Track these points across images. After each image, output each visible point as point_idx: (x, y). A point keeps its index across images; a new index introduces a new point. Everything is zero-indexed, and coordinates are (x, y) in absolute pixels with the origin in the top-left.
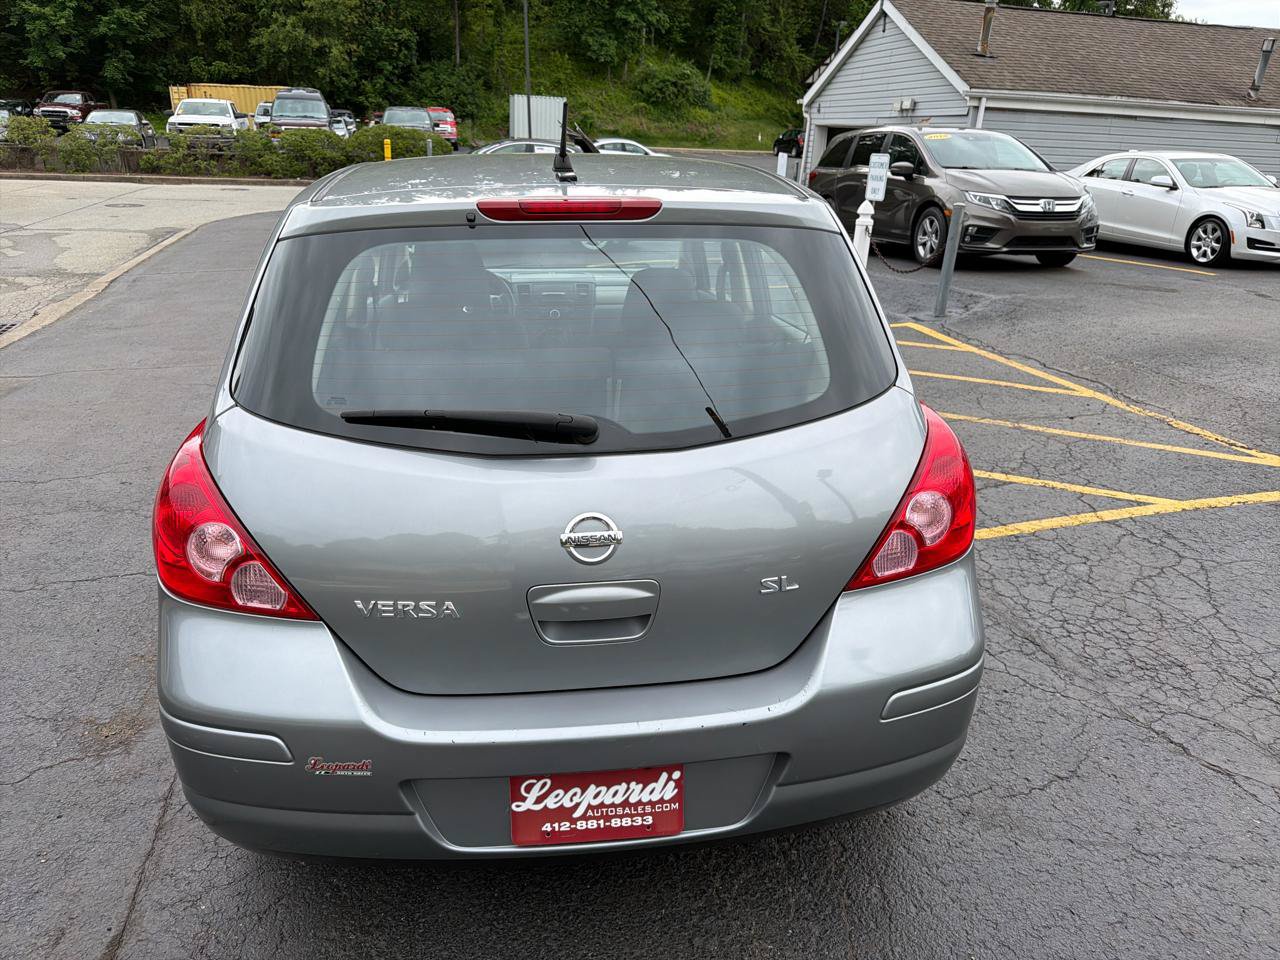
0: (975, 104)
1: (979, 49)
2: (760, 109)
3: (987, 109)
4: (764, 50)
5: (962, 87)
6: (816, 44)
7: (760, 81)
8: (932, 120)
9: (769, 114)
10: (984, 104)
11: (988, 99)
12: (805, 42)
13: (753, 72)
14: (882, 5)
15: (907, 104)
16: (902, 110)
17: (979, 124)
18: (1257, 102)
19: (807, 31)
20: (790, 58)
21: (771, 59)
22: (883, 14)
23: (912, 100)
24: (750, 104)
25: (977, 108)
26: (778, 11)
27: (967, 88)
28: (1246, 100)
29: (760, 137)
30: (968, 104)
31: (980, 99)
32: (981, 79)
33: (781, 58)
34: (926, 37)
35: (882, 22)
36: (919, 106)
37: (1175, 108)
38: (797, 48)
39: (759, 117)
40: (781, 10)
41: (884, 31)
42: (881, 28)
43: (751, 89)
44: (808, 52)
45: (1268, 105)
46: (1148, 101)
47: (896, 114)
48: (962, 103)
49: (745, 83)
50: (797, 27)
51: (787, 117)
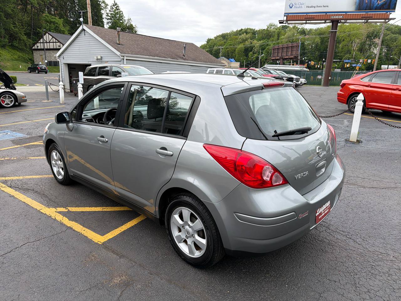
0: (123, 58)
1: (118, 42)
2: (16, 57)
3: (126, 59)
4: (13, 37)
5: (118, 53)
6: (32, 36)
7: (13, 47)
8: (109, 62)
9: (20, 59)
10: (125, 58)
11: (126, 57)
12: (28, 35)
13: (10, 44)
14: (83, 27)
15: (99, 57)
16: (97, 59)
17: (125, 63)
18: (185, 59)
19: (28, 31)
20: (24, 40)
21: (16, 40)
22: (83, 30)
23: (101, 56)
24: (12, 55)
25: (123, 59)
26: (15, 24)
27: (120, 54)
28: (182, 58)
29: (20, 67)
30: (121, 58)
31: (124, 56)
32: (122, 51)
33: (20, 39)
34: (101, 38)
35: (83, 32)
36: (103, 58)
37: (169, 60)
38: (26, 37)
39: (17, 60)
40: (17, 23)
41: (85, 35)
42: (84, 34)
43: (10, 50)
44: (30, 38)
45: (187, 60)
46: (164, 58)
47: (96, 60)
48: (119, 58)
49: (7, 48)
50: (24, 29)
51: (27, 60)
